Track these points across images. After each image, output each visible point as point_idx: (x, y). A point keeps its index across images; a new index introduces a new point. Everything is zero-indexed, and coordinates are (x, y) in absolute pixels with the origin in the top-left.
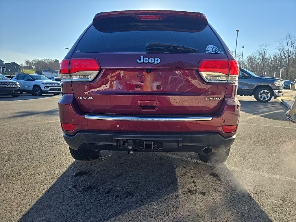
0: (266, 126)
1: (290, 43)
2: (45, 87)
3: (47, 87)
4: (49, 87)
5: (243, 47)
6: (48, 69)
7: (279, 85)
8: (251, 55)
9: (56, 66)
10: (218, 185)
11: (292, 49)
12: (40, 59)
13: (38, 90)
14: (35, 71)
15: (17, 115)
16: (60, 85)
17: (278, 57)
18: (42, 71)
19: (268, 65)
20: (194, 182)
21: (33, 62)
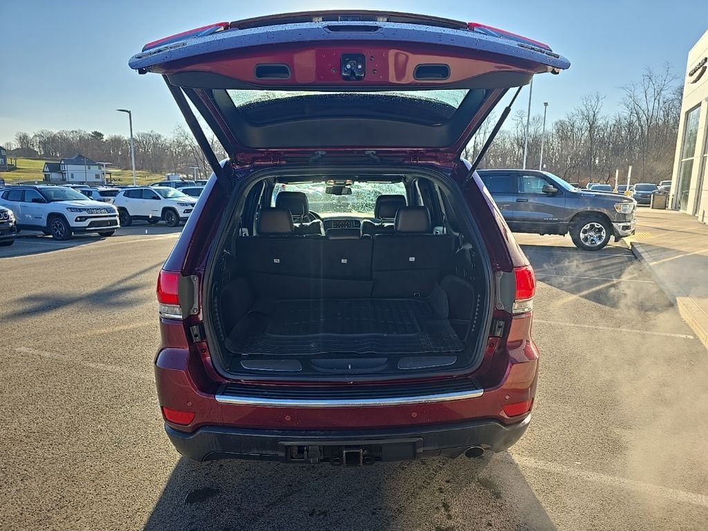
0: (594, 327)
1: (651, 92)
2: (78, 219)
3: (83, 219)
4: (86, 218)
5: (546, 104)
6: (76, 156)
7: (625, 210)
8: (564, 119)
9: (96, 147)
10: (495, 510)
11: (656, 105)
12: (55, 132)
13: (60, 225)
14: (44, 162)
15: (20, 308)
16: (114, 211)
17: (625, 123)
18: (63, 162)
19: (602, 141)
20: (446, 506)
21: (37, 138)
